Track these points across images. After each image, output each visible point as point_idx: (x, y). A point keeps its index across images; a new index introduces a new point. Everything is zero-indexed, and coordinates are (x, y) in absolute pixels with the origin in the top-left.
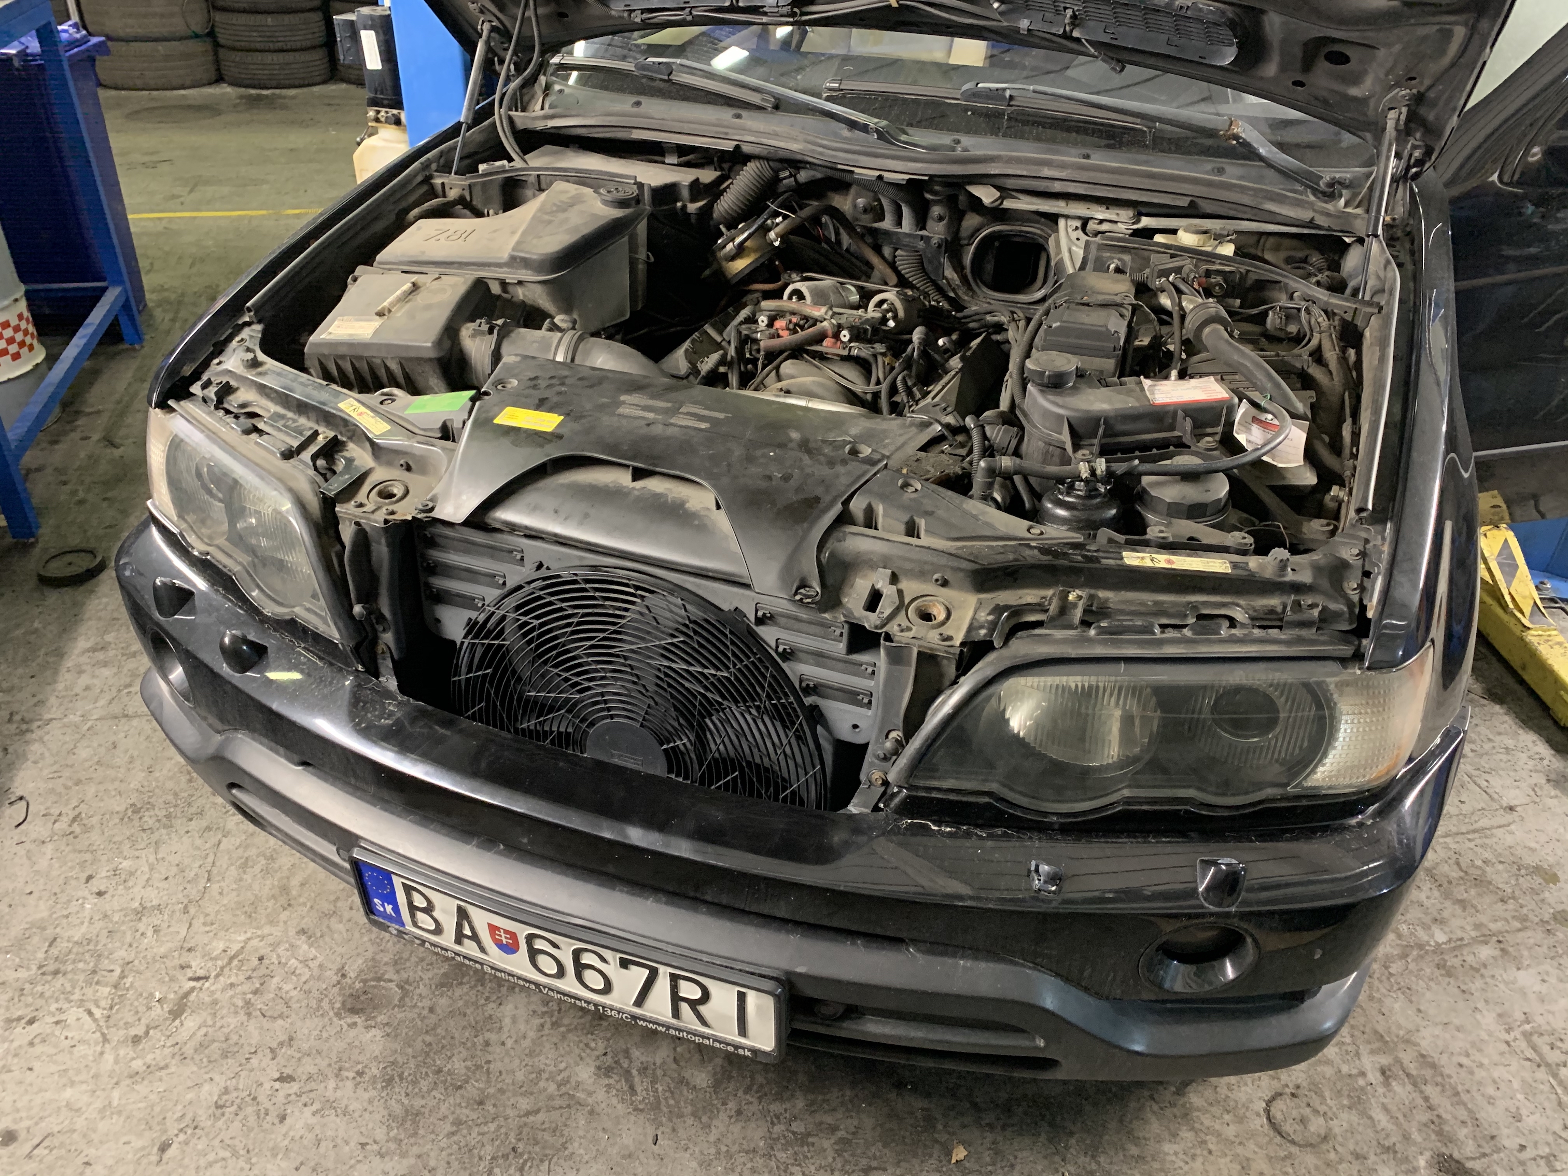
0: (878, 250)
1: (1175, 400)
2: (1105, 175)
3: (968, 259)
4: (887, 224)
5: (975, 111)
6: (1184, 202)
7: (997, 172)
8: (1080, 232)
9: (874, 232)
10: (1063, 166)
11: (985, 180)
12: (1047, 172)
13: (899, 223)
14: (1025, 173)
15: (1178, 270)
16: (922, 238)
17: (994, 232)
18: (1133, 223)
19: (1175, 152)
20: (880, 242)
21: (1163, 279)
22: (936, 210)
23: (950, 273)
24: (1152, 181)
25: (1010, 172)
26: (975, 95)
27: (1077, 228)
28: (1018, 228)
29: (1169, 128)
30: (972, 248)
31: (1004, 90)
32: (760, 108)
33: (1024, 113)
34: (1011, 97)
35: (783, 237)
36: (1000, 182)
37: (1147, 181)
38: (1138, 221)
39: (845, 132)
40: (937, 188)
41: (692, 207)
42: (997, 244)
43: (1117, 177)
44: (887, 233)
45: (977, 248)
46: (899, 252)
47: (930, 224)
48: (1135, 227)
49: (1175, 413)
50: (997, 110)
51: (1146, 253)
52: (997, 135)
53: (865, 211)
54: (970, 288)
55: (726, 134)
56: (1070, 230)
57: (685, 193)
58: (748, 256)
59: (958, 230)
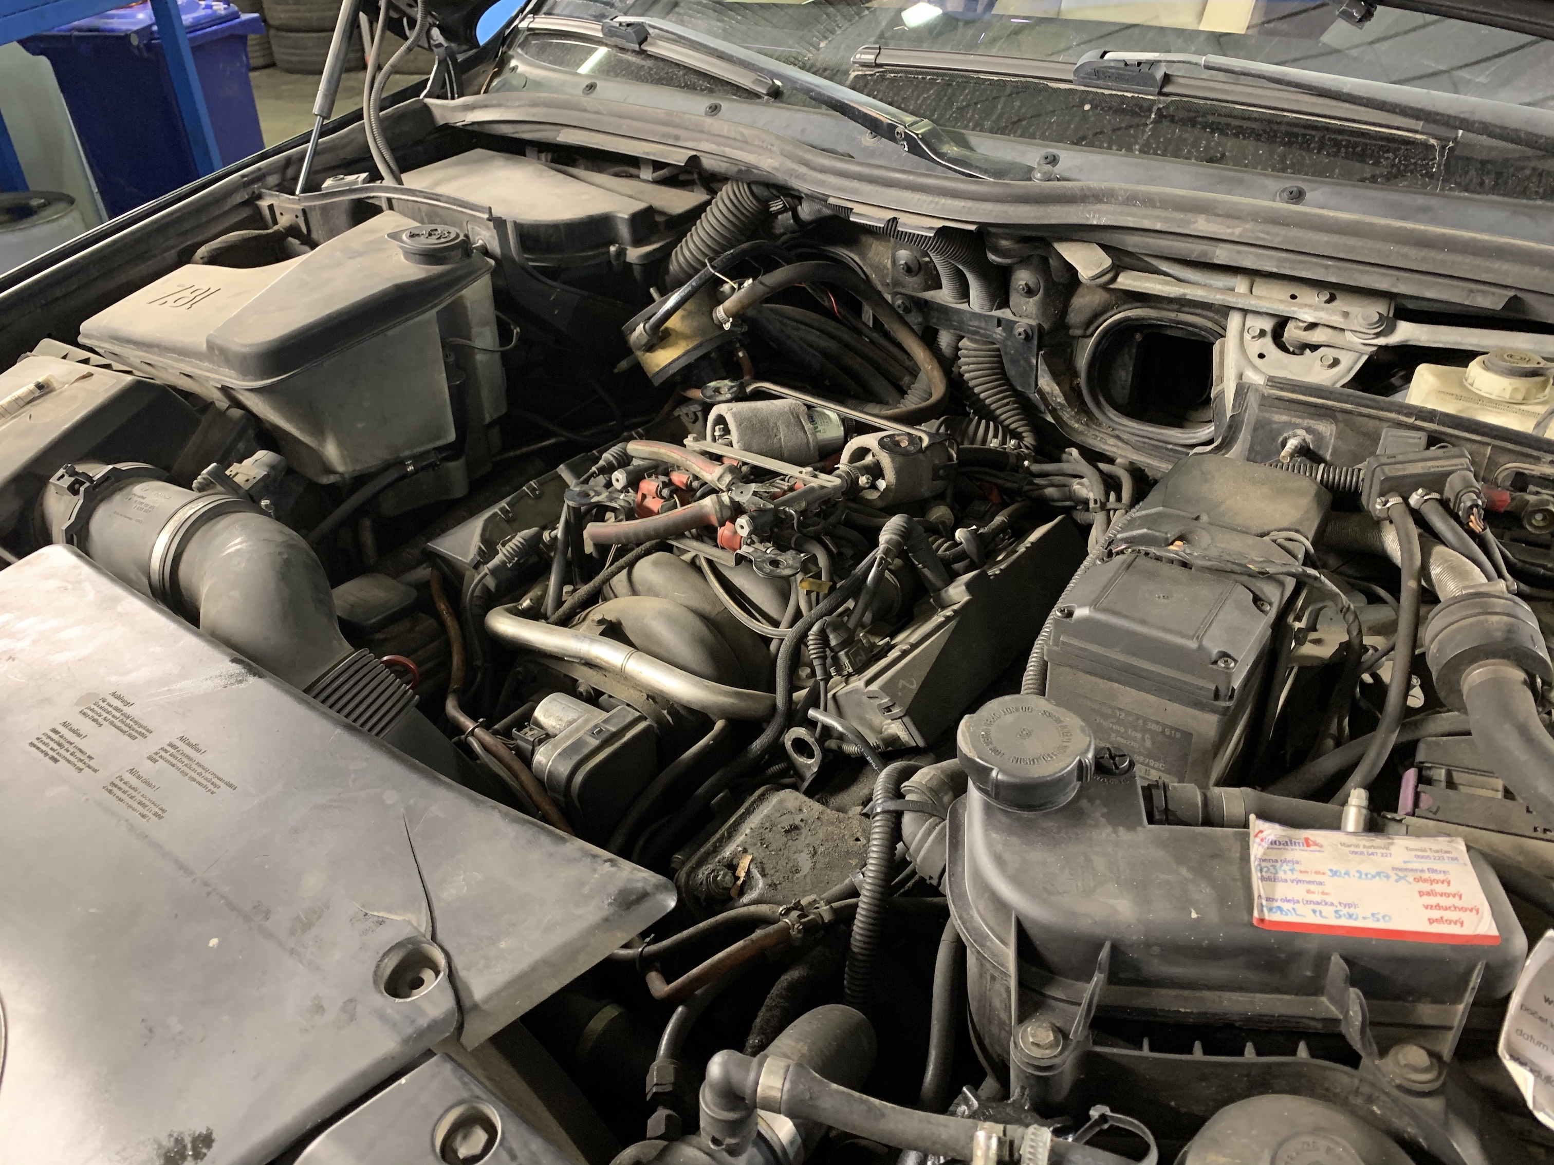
0: (929, 338)
1: (1329, 918)
2: (1325, 238)
3: (1082, 360)
4: (945, 295)
5: (1098, 102)
6: (1492, 301)
7: (1103, 221)
8: (1268, 340)
9: (924, 306)
10: (1234, 215)
11: (1084, 235)
12: (1202, 225)
13: (964, 294)
14: (1158, 226)
15: (1435, 482)
16: (999, 322)
17: (1127, 319)
18: (1378, 335)
19: (1494, 190)
20: (933, 322)
21: (1394, 500)
22: (1023, 277)
23: (1046, 383)
24: (1424, 253)
25: (1130, 222)
26: (1099, 74)
27: (1263, 333)
28: (1172, 315)
29: (1484, 140)
30: (1092, 341)
31: (1153, 63)
32: (751, 95)
33: (1188, 108)
34: (1167, 79)
35: (738, 316)
36: (1108, 238)
37: (1413, 252)
38: (1390, 329)
39: (867, 139)
40: (1005, 243)
41: (634, 254)
42: (1138, 337)
43: (1351, 241)
44: (944, 310)
45: (1098, 344)
46: (964, 343)
47: (1014, 299)
48: (1382, 341)
49: (1321, 961)
50: (1138, 103)
51: (1372, 424)
52: (1130, 149)
53: (909, 269)
54: (1083, 410)
55: (677, 138)
56: (1247, 337)
57: (624, 231)
58: (675, 344)
59: (1064, 312)
